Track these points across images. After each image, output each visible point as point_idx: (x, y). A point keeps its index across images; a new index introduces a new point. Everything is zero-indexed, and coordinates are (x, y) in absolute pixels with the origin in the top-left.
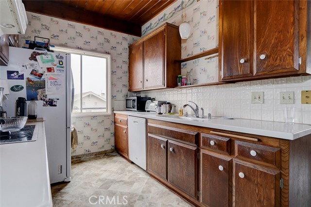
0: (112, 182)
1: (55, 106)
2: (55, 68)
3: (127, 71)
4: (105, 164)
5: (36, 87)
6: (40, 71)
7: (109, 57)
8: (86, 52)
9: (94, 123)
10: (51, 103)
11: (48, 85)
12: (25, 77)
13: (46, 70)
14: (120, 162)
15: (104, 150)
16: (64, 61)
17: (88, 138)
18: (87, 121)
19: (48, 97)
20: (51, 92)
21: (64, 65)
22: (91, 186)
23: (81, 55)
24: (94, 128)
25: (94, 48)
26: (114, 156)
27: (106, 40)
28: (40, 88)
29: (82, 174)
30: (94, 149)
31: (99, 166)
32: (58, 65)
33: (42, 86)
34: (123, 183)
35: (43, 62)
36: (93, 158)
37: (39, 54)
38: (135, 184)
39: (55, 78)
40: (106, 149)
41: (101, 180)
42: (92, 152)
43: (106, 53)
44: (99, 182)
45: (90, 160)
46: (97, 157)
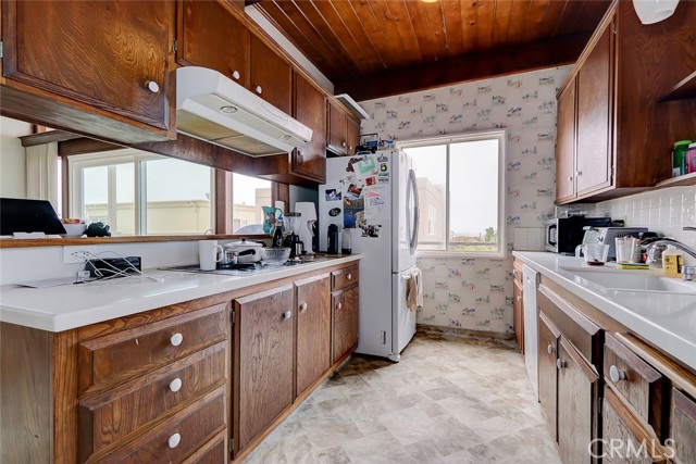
0: (456, 393)
1: (376, 236)
2: (377, 177)
3: (553, 156)
4: (476, 357)
5: (353, 210)
6: (359, 187)
7: (501, 133)
8: (454, 137)
9: (468, 272)
10: (371, 232)
11: (367, 204)
12: (343, 196)
13: (365, 183)
14: (510, 364)
15: (488, 329)
16: (388, 164)
17: (457, 299)
18: (456, 266)
19: (368, 224)
20: (371, 215)
21: (388, 170)
22: (417, 383)
23: (448, 144)
24: (468, 282)
25: (470, 125)
26: (508, 348)
27: (496, 101)
28: (359, 210)
29: (422, 358)
30: (469, 324)
31: (461, 357)
32: (380, 172)
33: (359, 207)
34: (473, 403)
35: (362, 172)
36: (463, 339)
37: (357, 160)
38: (496, 419)
39: (377, 192)
40: (494, 330)
41: (440, 380)
42: (463, 327)
43: (497, 127)
44: (434, 383)
45: (456, 340)
46: (472, 340)
